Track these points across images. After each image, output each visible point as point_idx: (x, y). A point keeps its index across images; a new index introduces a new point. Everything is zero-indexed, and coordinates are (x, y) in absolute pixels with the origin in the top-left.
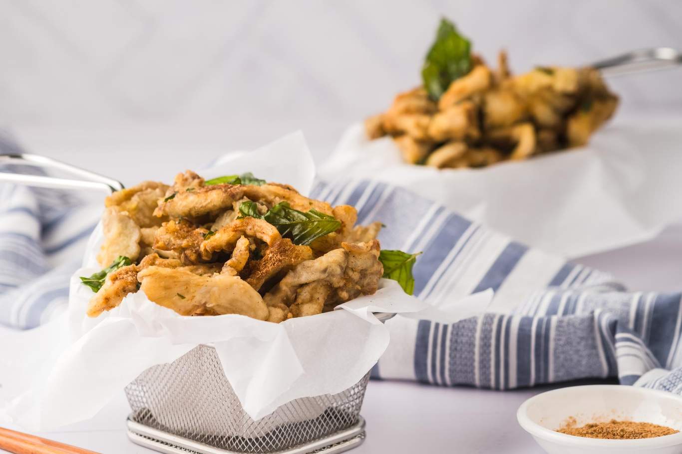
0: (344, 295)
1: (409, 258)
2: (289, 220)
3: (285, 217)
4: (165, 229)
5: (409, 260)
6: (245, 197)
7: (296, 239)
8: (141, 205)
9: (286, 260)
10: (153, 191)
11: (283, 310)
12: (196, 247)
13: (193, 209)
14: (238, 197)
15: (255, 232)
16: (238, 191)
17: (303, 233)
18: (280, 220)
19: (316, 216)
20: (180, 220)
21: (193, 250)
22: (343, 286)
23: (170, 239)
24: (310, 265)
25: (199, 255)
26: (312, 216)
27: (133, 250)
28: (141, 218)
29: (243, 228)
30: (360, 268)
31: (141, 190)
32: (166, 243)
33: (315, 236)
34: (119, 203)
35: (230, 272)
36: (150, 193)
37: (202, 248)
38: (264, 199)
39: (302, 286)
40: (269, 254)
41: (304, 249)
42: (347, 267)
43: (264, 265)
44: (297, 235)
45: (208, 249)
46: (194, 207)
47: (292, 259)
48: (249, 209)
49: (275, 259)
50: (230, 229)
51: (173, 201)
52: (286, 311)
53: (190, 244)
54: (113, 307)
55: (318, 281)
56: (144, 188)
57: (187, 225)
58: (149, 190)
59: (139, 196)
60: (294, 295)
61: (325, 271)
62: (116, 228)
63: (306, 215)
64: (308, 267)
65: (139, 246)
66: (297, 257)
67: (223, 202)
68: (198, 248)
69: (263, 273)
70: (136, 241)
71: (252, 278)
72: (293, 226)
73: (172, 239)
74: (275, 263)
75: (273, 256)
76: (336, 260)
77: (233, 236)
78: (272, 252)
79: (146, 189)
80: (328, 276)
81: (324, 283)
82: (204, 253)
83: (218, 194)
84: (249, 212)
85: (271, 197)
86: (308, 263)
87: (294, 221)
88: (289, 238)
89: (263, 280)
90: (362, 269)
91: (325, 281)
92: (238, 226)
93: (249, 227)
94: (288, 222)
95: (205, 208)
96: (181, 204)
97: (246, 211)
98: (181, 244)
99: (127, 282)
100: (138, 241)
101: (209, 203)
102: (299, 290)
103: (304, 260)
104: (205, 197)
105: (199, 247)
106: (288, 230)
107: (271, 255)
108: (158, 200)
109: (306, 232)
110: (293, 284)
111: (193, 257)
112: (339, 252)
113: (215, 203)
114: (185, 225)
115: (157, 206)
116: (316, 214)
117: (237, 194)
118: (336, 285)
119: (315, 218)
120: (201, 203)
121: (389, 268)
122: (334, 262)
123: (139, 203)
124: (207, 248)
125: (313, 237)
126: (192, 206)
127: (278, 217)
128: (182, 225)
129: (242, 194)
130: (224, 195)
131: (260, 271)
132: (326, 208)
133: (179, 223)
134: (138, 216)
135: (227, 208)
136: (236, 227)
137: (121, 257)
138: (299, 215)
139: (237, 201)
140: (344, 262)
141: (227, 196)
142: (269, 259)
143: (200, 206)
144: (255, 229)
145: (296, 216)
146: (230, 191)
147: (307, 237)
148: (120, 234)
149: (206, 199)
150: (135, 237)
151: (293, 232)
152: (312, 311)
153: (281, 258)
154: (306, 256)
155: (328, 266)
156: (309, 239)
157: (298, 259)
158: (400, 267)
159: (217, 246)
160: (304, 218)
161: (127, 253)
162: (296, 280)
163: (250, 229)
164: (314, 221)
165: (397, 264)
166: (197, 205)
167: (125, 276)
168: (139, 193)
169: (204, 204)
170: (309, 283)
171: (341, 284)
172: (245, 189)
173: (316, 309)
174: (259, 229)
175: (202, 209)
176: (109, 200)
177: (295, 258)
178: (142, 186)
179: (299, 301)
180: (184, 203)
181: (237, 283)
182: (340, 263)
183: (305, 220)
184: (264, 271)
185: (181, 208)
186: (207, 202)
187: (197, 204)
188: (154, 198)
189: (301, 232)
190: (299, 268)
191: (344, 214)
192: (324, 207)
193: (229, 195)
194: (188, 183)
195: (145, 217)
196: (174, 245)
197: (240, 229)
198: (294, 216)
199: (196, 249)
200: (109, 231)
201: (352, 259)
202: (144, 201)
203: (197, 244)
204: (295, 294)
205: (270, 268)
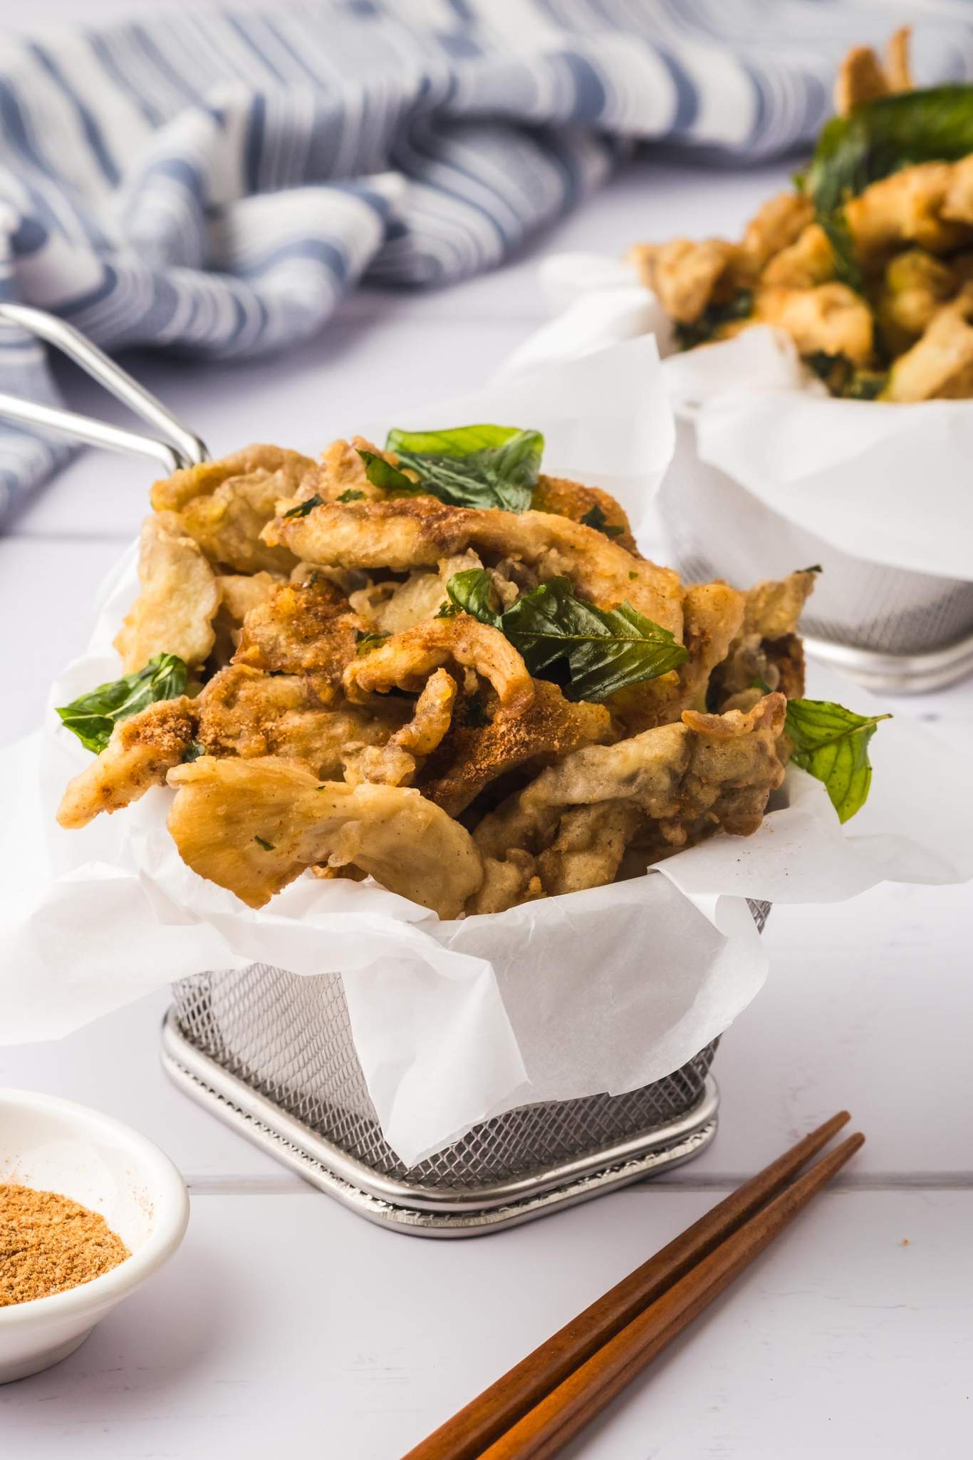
0: (676, 835)
1: (861, 726)
2: (565, 628)
3: (557, 620)
4: (268, 610)
5: (861, 729)
6: (470, 550)
7: (575, 679)
8: (235, 510)
9: (540, 743)
10: (268, 474)
11: (521, 866)
12: (334, 671)
13: (346, 556)
14: (453, 548)
15: (474, 659)
16: (456, 532)
17: (594, 668)
18: (543, 626)
19: (631, 627)
20: (313, 581)
21: (326, 678)
22: (675, 817)
23: (277, 638)
24: (596, 760)
25: (340, 691)
26: (620, 625)
27: (197, 640)
28: (234, 541)
29: (446, 644)
30: (720, 778)
31: (238, 471)
32: (268, 649)
33: (623, 678)
34: (182, 501)
35: (398, 764)
36: (262, 479)
37: (347, 678)
38: (519, 557)
39: (573, 808)
40: (502, 723)
41: (589, 713)
42: (688, 773)
43: (487, 747)
44: (578, 671)
45: (361, 684)
46: (349, 552)
47: (556, 742)
48: (470, 594)
49: (513, 739)
50: (418, 641)
51: (302, 523)
52: (527, 872)
53: (321, 664)
54: (122, 804)
55: (613, 802)
56: (248, 465)
57: (328, 597)
58: (260, 471)
59: (233, 487)
60: (552, 829)
61: (631, 779)
62: (164, 573)
63: (607, 619)
64: (593, 765)
65: (212, 632)
66: (568, 735)
67: (416, 554)
68: (338, 673)
69: (481, 769)
70: (206, 619)
71: (452, 779)
72: (573, 646)
73: (281, 638)
74: (511, 749)
75: (509, 730)
76: (661, 757)
77: (423, 660)
78: (507, 721)
79: (254, 468)
80: (639, 792)
81: (629, 806)
82: (350, 690)
83: (407, 534)
84: (468, 600)
85: (537, 549)
86: (593, 753)
87: (577, 632)
88: (555, 683)
89: (480, 787)
90: (724, 779)
91: (631, 802)
92: (435, 636)
93: (462, 645)
94: (562, 635)
95: (373, 560)
96: (318, 538)
97: (462, 597)
98: (301, 658)
99: (158, 751)
100: (210, 618)
101: (382, 551)
102: (564, 818)
103: (584, 742)
104: (376, 535)
105: (342, 673)
106: (560, 653)
107: (503, 728)
108: (277, 499)
109: (601, 665)
110: (552, 803)
111: (326, 695)
112: (672, 736)
113: (397, 554)
114: (322, 595)
115: (271, 515)
116: (631, 622)
117: (453, 538)
118: (656, 814)
119: (628, 630)
120: (365, 546)
121: (812, 740)
122: (659, 760)
123: (230, 504)
124: (358, 681)
125: (618, 681)
126: (343, 548)
127: (539, 617)
128: (316, 595)
129: (465, 541)
130: (421, 539)
131: (475, 764)
132: (667, 594)
133: (310, 587)
134: (225, 536)
135: (425, 568)
136: (432, 640)
137: (164, 656)
138: (592, 617)
139: (449, 556)
140: (683, 759)
141: (428, 542)
142: (498, 736)
143: (364, 552)
144: (475, 652)
145: (584, 619)
146: (439, 528)
147: (604, 679)
148: (172, 591)
149: (378, 540)
150: (206, 605)
151: (571, 660)
152: (591, 872)
153: (527, 739)
154: (594, 732)
155: (639, 769)
156: (606, 683)
157: (571, 740)
158: (838, 741)
159: (382, 680)
160: (601, 628)
161: (184, 643)
162: (558, 794)
163: (464, 651)
164: (625, 641)
165: (829, 735)
166: (355, 550)
167: (158, 731)
168: (233, 479)
169: (372, 551)
170: (589, 805)
171: (670, 813)
172: (474, 527)
173: (603, 868)
174: (483, 653)
175: (364, 561)
176: (160, 488)
177: (561, 740)
178: (245, 460)
179: (563, 845)
180: (326, 538)
181: (411, 807)
182: (670, 763)
183: (602, 633)
184: (484, 765)
185: (318, 545)
186: (379, 548)
187: (355, 545)
188: (269, 493)
189: (590, 663)
190: (570, 764)
191: (711, 609)
192: (664, 588)
193: (434, 541)
194: (352, 472)
195: (243, 539)
196: (284, 655)
197: (439, 644)
198: (579, 619)
199: (334, 676)
200: (149, 576)
201: (703, 755)
202: (244, 498)
203: (339, 662)
204: (556, 825)
205: (499, 759)
